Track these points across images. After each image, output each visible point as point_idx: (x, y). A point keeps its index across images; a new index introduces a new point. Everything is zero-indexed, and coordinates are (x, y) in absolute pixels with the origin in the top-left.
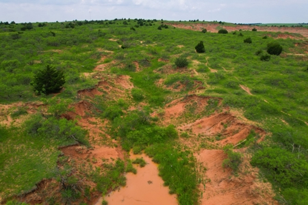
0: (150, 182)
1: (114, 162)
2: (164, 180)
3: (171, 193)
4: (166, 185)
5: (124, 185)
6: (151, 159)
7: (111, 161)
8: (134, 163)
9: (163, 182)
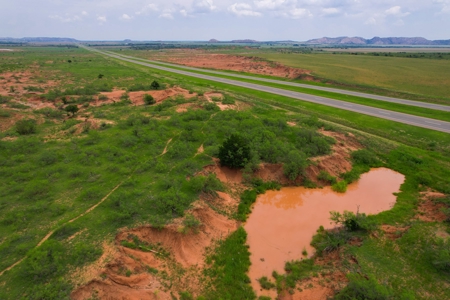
0: (262, 260)
1: (297, 286)
2: (248, 259)
3: (248, 247)
4: (249, 254)
5: (288, 264)
6: (250, 285)
7: (302, 287)
8: (272, 286)
9: (250, 257)
